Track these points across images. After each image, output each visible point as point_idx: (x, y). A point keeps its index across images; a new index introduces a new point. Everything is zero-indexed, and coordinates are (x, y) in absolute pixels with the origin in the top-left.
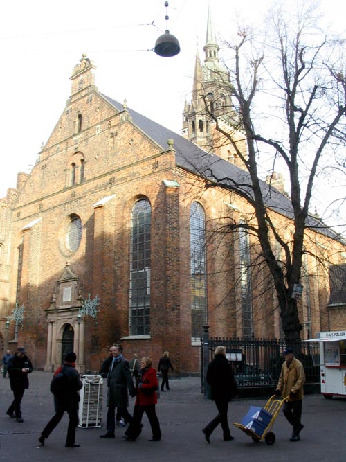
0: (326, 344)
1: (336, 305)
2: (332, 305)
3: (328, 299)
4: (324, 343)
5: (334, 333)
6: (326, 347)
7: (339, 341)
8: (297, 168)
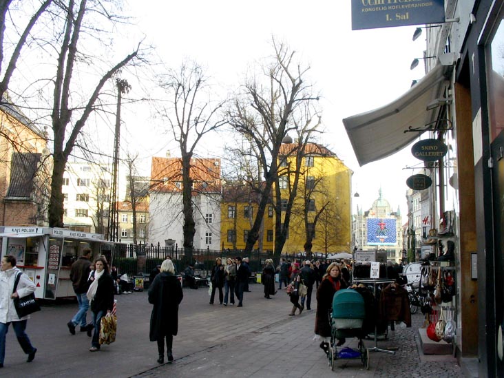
0: (10, 241)
1: (15, 198)
2: (11, 198)
3: (6, 191)
4: (8, 238)
5: (21, 228)
6: (10, 243)
7: (26, 238)
8: (3, 31)
